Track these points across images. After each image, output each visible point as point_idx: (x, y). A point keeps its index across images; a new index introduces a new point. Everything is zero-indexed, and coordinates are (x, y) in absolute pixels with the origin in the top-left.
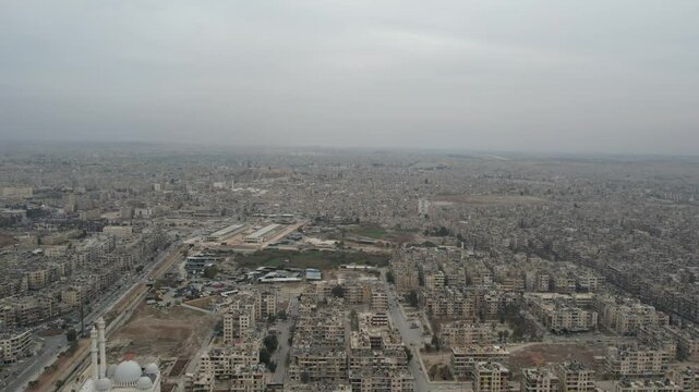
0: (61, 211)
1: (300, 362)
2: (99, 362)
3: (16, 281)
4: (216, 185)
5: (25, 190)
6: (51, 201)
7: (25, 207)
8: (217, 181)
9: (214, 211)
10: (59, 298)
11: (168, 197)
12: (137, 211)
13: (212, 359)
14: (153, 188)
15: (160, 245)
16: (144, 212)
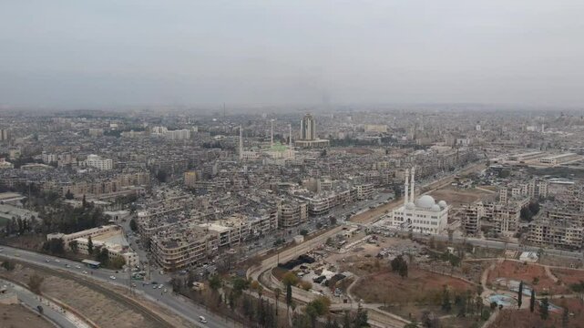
0: (404, 138)
1: (550, 215)
2: (409, 194)
3: (369, 165)
4: (528, 128)
5: (382, 127)
6: (398, 133)
7: (381, 135)
8: (530, 125)
9: (522, 144)
10: (394, 176)
11: (486, 133)
12: (459, 141)
13: (485, 206)
14: (475, 129)
15: (470, 158)
16: (464, 141)
